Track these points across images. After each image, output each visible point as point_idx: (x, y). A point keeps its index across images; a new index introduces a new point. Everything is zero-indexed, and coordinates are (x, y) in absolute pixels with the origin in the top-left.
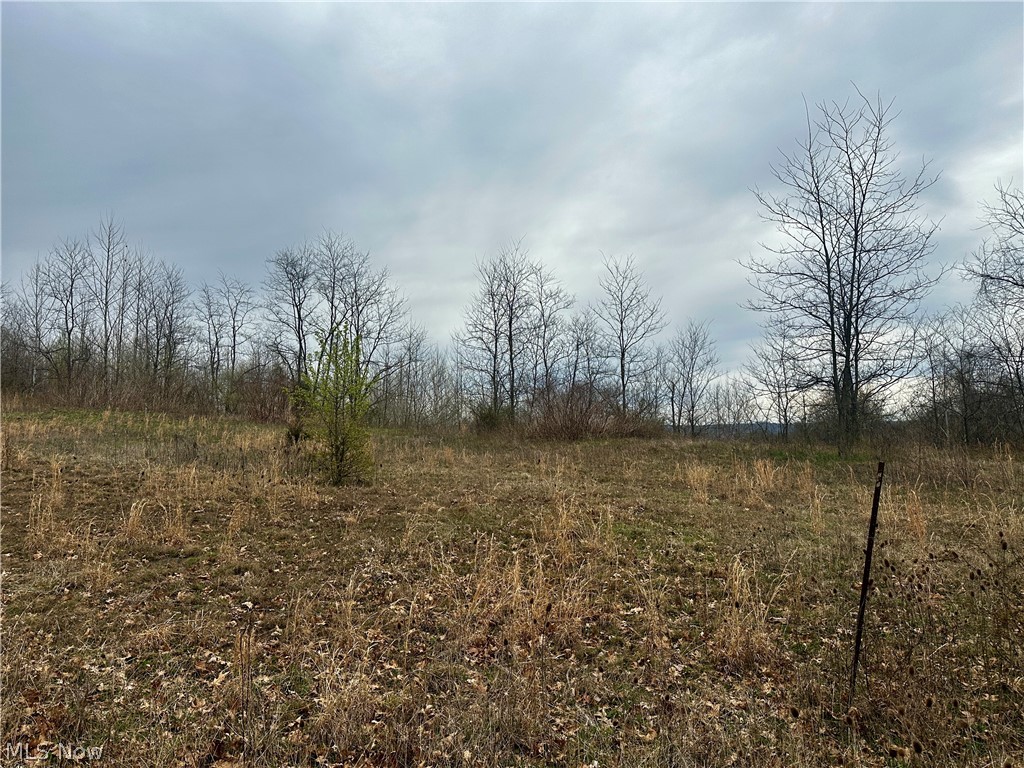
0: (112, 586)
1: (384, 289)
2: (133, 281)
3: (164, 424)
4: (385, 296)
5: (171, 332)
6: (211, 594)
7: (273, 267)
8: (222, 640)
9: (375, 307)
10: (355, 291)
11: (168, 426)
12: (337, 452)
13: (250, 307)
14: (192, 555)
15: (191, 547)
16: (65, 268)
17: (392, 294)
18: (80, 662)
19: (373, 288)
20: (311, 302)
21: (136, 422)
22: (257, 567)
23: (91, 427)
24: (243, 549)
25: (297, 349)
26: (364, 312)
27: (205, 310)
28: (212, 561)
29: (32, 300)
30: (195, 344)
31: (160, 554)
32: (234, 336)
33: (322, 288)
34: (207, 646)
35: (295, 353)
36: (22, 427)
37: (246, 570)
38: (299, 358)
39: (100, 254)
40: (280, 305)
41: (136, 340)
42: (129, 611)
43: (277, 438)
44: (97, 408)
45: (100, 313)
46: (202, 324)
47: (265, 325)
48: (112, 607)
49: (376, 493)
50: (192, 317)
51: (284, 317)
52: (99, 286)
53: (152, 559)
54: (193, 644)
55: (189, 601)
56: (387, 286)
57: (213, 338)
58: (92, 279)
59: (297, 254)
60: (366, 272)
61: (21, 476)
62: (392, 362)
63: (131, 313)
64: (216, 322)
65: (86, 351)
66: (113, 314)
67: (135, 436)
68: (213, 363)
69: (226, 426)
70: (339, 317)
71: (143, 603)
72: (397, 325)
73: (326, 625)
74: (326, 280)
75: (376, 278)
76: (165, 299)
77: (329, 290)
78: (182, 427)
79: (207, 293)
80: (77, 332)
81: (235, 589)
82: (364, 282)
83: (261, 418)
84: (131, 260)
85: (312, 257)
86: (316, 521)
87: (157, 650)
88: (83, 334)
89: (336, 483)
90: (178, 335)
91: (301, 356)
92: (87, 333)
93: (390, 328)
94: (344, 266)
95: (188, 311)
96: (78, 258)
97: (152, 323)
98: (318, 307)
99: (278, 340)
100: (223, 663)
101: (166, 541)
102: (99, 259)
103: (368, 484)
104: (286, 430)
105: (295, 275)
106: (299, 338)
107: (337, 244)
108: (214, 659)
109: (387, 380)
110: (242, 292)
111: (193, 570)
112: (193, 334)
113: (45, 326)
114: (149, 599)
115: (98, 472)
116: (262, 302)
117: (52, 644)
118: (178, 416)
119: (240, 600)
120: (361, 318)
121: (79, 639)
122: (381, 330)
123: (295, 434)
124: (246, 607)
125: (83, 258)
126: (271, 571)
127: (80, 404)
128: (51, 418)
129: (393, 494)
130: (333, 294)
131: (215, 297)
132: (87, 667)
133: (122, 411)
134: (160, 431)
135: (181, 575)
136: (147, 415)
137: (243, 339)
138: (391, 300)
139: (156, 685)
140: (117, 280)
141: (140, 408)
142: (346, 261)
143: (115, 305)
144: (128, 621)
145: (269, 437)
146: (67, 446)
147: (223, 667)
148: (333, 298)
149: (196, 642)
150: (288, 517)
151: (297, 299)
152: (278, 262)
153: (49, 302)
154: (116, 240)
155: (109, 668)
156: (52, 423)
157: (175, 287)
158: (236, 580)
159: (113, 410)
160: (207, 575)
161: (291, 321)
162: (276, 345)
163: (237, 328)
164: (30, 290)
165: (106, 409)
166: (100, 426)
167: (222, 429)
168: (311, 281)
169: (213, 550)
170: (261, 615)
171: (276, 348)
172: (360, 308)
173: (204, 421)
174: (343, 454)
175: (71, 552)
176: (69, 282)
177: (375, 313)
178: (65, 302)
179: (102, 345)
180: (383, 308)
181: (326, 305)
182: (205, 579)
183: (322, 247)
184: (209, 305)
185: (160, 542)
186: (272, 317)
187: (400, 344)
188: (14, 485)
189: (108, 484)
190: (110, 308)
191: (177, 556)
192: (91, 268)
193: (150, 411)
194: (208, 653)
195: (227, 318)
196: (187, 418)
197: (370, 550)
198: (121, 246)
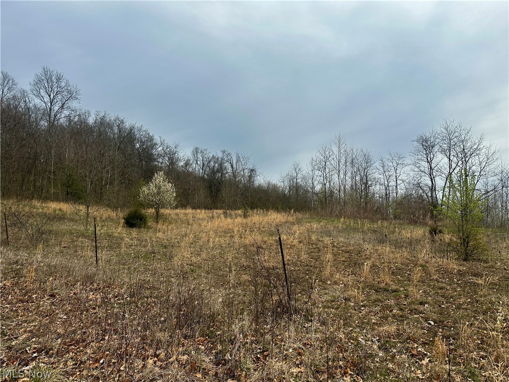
0: (362, 302)
1: (482, 146)
2: (349, 160)
3: (367, 225)
4: (483, 151)
5: (367, 181)
6: (409, 313)
7: (415, 144)
8: (422, 340)
9: (477, 157)
10: (464, 150)
11: (369, 225)
12: (464, 242)
13: (404, 166)
14: (395, 291)
15: (394, 287)
16: (322, 158)
17: (488, 148)
18: (357, 337)
19: (475, 147)
20: (438, 159)
21: (354, 223)
22: (431, 302)
23: (336, 226)
24: (421, 291)
25: (430, 185)
26: (470, 161)
27: (382, 169)
28: (406, 296)
29: (311, 173)
30: (378, 186)
31: (380, 289)
32: (397, 181)
33: (443, 151)
34: (415, 341)
35: (429, 187)
36: (311, 226)
37: (426, 303)
38: (432, 190)
39: (335, 149)
40: (420, 163)
41: (352, 186)
42: (372, 315)
43: (424, 232)
44: (338, 217)
45: (337, 175)
46: (381, 176)
47: (412, 174)
48: (364, 312)
49: (493, 267)
50: (376, 174)
51: (422, 169)
52: (336, 164)
53: (376, 291)
54: (407, 339)
55: (399, 315)
56: (484, 145)
57: (386, 183)
58: (333, 161)
59: (428, 135)
60: (470, 138)
61: (314, 246)
62: (490, 189)
63: (349, 174)
64: (387, 175)
65: (332, 192)
66: (342, 176)
67: (356, 230)
68: (386, 195)
69: (397, 226)
70: (454, 165)
71: (378, 313)
72: (492, 166)
73: (481, 344)
74: (445, 146)
75: (477, 141)
76: (363, 166)
77: (447, 152)
78: (375, 226)
79: (382, 161)
80: (328, 185)
81: (421, 312)
82: (469, 145)
83: (414, 222)
84: (348, 151)
85: (436, 135)
86: (458, 281)
87: (390, 338)
88: (330, 185)
89: (465, 260)
90: (370, 183)
91: (433, 189)
92: (332, 184)
93: (487, 169)
94: (456, 137)
95: (374, 171)
96: (327, 153)
97: (358, 178)
98: (441, 161)
99: (420, 181)
100: (425, 353)
101: (381, 283)
102: (335, 152)
103: (486, 262)
104: (428, 228)
105: (427, 146)
106: (431, 179)
107: (451, 126)
108: (419, 349)
109: (487, 199)
110: (400, 158)
111: (398, 299)
112: (377, 181)
113: (316, 183)
114: (380, 311)
115: (343, 246)
116: (410, 162)
117: (343, 325)
118: (373, 221)
119: (426, 320)
120: (468, 164)
121: (354, 325)
122: (481, 170)
123: (434, 231)
124: (430, 324)
125: (329, 152)
126: (440, 306)
127: (331, 216)
128: (321, 222)
129: (505, 269)
130: (450, 154)
131: (387, 163)
132: (360, 339)
133: (348, 218)
134: (366, 228)
135: (392, 301)
136: (359, 221)
137: (401, 182)
138: (487, 152)
139: (393, 357)
140: (343, 161)
141: (355, 217)
142: (457, 134)
143: (342, 171)
144: (373, 321)
145: (419, 232)
146: (329, 234)
147: (426, 355)
148: (450, 156)
149: (409, 338)
150: (441, 276)
151: (429, 158)
152: (418, 141)
153: (317, 172)
154: (342, 143)
155: (369, 342)
156: (322, 224)
157: (368, 161)
158: (421, 308)
159: (344, 218)
160: (406, 303)
161: (427, 170)
162: (419, 184)
163: (397, 177)
164: (310, 169)
165: (341, 217)
166: (340, 225)
167: (395, 227)
168: (436, 148)
169: (405, 290)
170: (441, 330)
171: (418, 185)
172: (467, 159)
173: (386, 224)
174: (468, 243)
175: (341, 283)
176: (324, 163)
177: (477, 161)
178: (323, 172)
179: (338, 189)
180: (482, 157)
181: (446, 160)
182: (405, 305)
183: (442, 129)
184: (383, 167)
185: (378, 283)
186: (416, 169)
187: (495, 178)
188: (313, 250)
189: (348, 252)
190: (341, 173)
191: (388, 291)
192: (332, 157)
193: (361, 218)
194: (416, 345)
195: (392, 172)
196: (377, 221)
197: (499, 303)
198: (344, 145)
